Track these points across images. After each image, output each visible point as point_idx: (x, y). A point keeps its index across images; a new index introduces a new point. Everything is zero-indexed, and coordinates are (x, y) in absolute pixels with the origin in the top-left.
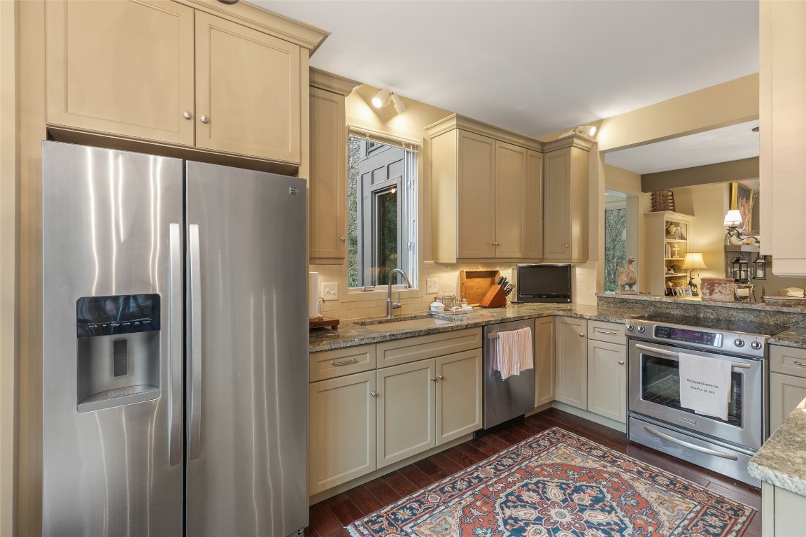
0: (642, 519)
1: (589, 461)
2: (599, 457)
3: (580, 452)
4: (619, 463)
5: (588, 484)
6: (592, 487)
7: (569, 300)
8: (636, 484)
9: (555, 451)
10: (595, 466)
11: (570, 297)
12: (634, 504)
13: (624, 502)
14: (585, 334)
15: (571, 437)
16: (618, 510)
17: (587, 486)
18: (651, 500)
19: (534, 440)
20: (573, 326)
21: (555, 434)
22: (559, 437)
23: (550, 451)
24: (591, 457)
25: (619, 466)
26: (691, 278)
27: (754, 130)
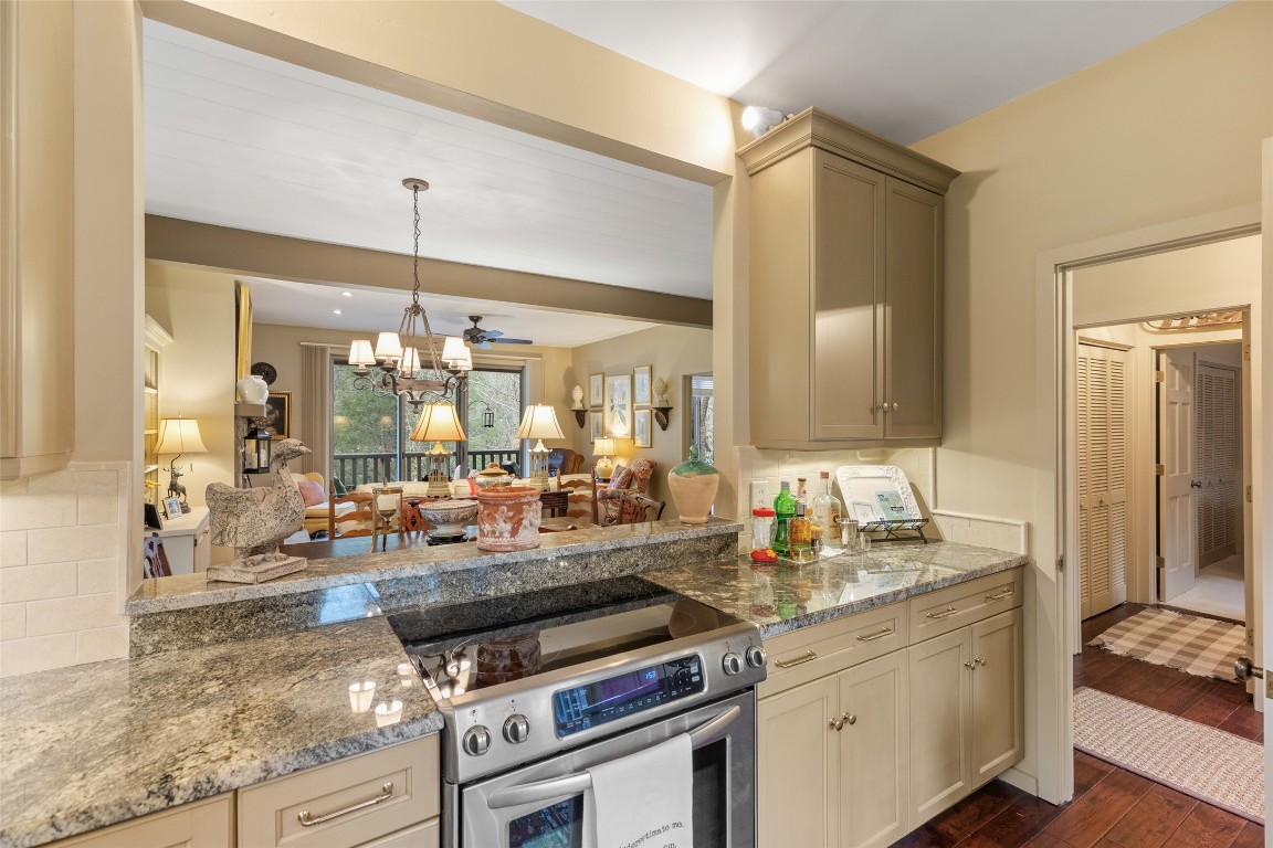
26: (175, 476)
27: (406, 182)
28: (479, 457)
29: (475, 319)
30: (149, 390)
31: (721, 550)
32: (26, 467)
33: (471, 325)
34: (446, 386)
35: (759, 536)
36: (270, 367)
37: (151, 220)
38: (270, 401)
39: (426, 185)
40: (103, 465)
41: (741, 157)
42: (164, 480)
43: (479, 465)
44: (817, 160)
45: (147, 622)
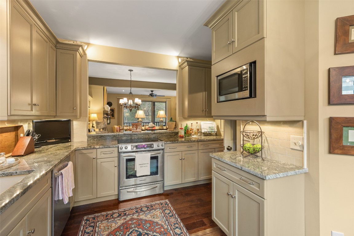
0: (157, 229)
1: (118, 221)
2: (118, 217)
3: (110, 220)
4: (127, 213)
5: (130, 232)
6: (132, 232)
7: (70, 140)
8: (141, 217)
9: (99, 230)
10: (122, 221)
11: (70, 138)
12: (149, 225)
13: (146, 228)
14: (96, 157)
15: (98, 217)
16: (149, 233)
17: (130, 233)
18: (150, 219)
19: (82, 232)
20: (88, 154)
21: (89, 221)
22: (92, 221)
23: (97, 231)
24: (116, 219)
25: (129, 215)
26: (93, 124)
27: (129, 70)
28: (158, 123)
29: (152, 91)
30: (89, 108)
31: (175, 135)
32: (78, 117)
33: (151, 93)
34: (135, 107)
35: (182, 133)
36: (111, 103)
37: (90, 78)
38: (111, 110)
39: (132, 71)
40: (84, 118)
41: (180, 66)
42: (91, 125)
43: (158, 125)
44: (188, 67)
45: (89, 137)
